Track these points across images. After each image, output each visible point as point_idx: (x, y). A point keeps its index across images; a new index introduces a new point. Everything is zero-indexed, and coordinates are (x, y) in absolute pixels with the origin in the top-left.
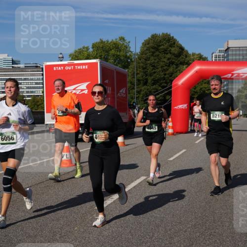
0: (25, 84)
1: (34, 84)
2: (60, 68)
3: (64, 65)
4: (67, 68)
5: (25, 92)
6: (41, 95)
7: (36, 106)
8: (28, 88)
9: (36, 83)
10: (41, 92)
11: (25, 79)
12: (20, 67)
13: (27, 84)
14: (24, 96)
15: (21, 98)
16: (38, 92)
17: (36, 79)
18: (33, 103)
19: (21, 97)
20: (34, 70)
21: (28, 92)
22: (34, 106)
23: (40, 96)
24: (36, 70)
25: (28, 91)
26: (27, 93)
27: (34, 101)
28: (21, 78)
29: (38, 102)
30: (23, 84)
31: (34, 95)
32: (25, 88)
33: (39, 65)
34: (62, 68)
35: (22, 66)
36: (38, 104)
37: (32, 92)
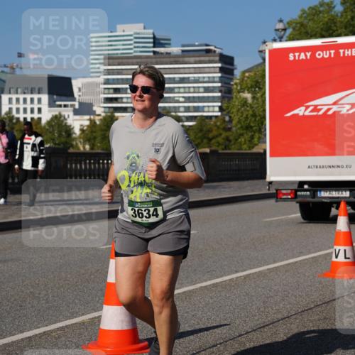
0: (182, 90)
1: (202, 90)
2: (302, 56)
3: (313, 49)
4: (319, 55)
5: (182, 109)
6: (216, 117)
7: (205, 141)
8: (188, 100)
9: (207, 90)
10: (217, 109)
11: (182, 80)
12: (168, 54)
13: (187, 90)
16: (211, 109)
17: (206, 80)
18: (200, 135)
20: (202, 59)
21: (187, 109)
22: (202, 141)
23: (214, 119)
24: (207, 59)
25: (189, 107)
26: (185, 112)
27: (201, 130)
28: (174, 78)
29: (210, 131)
30: (176, 90)
31: (202, 116)
32: (181, 99)
33: (212, 48)
34: (309, 54)
35: (175, 50)
36: (211, 135)
37: (197, 109)
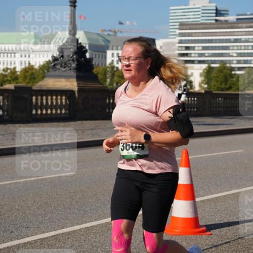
0: (235, 48)
1: (250, 48)
5: (235, 62)
8: (240, 55)
11: (236, 41)
12: (226, 21)
13: (239, 48)
14: (232, 69)
15: (229, 72)
19: (227, 69)
21: (239, 62)
25: (240, 60)
26: (237, 64)
28: (230, 39)
30: (231, 48)
31: (250, 67)
32: (235, 55)
35: (232, 18)
